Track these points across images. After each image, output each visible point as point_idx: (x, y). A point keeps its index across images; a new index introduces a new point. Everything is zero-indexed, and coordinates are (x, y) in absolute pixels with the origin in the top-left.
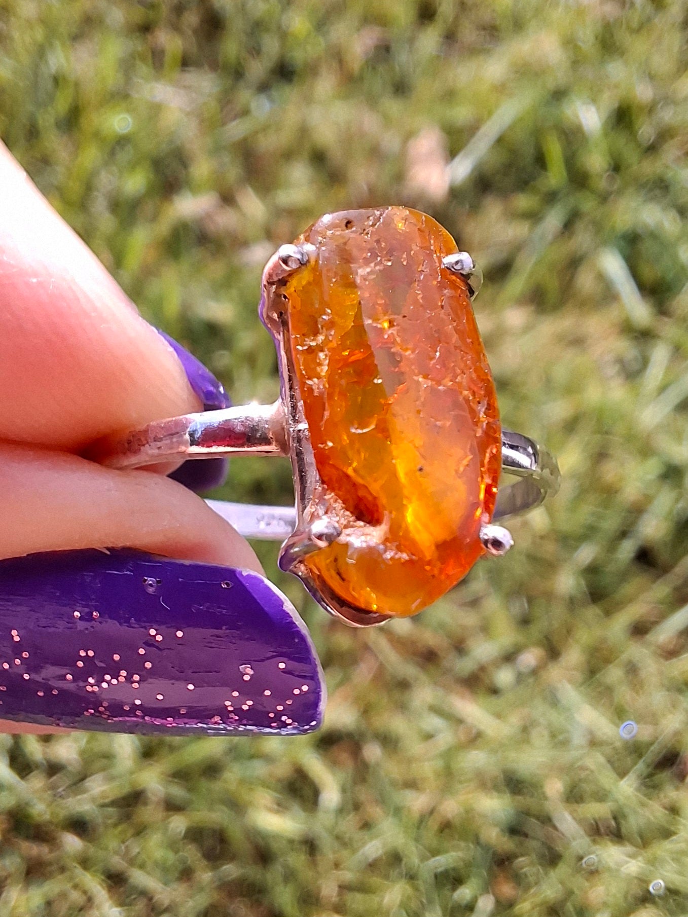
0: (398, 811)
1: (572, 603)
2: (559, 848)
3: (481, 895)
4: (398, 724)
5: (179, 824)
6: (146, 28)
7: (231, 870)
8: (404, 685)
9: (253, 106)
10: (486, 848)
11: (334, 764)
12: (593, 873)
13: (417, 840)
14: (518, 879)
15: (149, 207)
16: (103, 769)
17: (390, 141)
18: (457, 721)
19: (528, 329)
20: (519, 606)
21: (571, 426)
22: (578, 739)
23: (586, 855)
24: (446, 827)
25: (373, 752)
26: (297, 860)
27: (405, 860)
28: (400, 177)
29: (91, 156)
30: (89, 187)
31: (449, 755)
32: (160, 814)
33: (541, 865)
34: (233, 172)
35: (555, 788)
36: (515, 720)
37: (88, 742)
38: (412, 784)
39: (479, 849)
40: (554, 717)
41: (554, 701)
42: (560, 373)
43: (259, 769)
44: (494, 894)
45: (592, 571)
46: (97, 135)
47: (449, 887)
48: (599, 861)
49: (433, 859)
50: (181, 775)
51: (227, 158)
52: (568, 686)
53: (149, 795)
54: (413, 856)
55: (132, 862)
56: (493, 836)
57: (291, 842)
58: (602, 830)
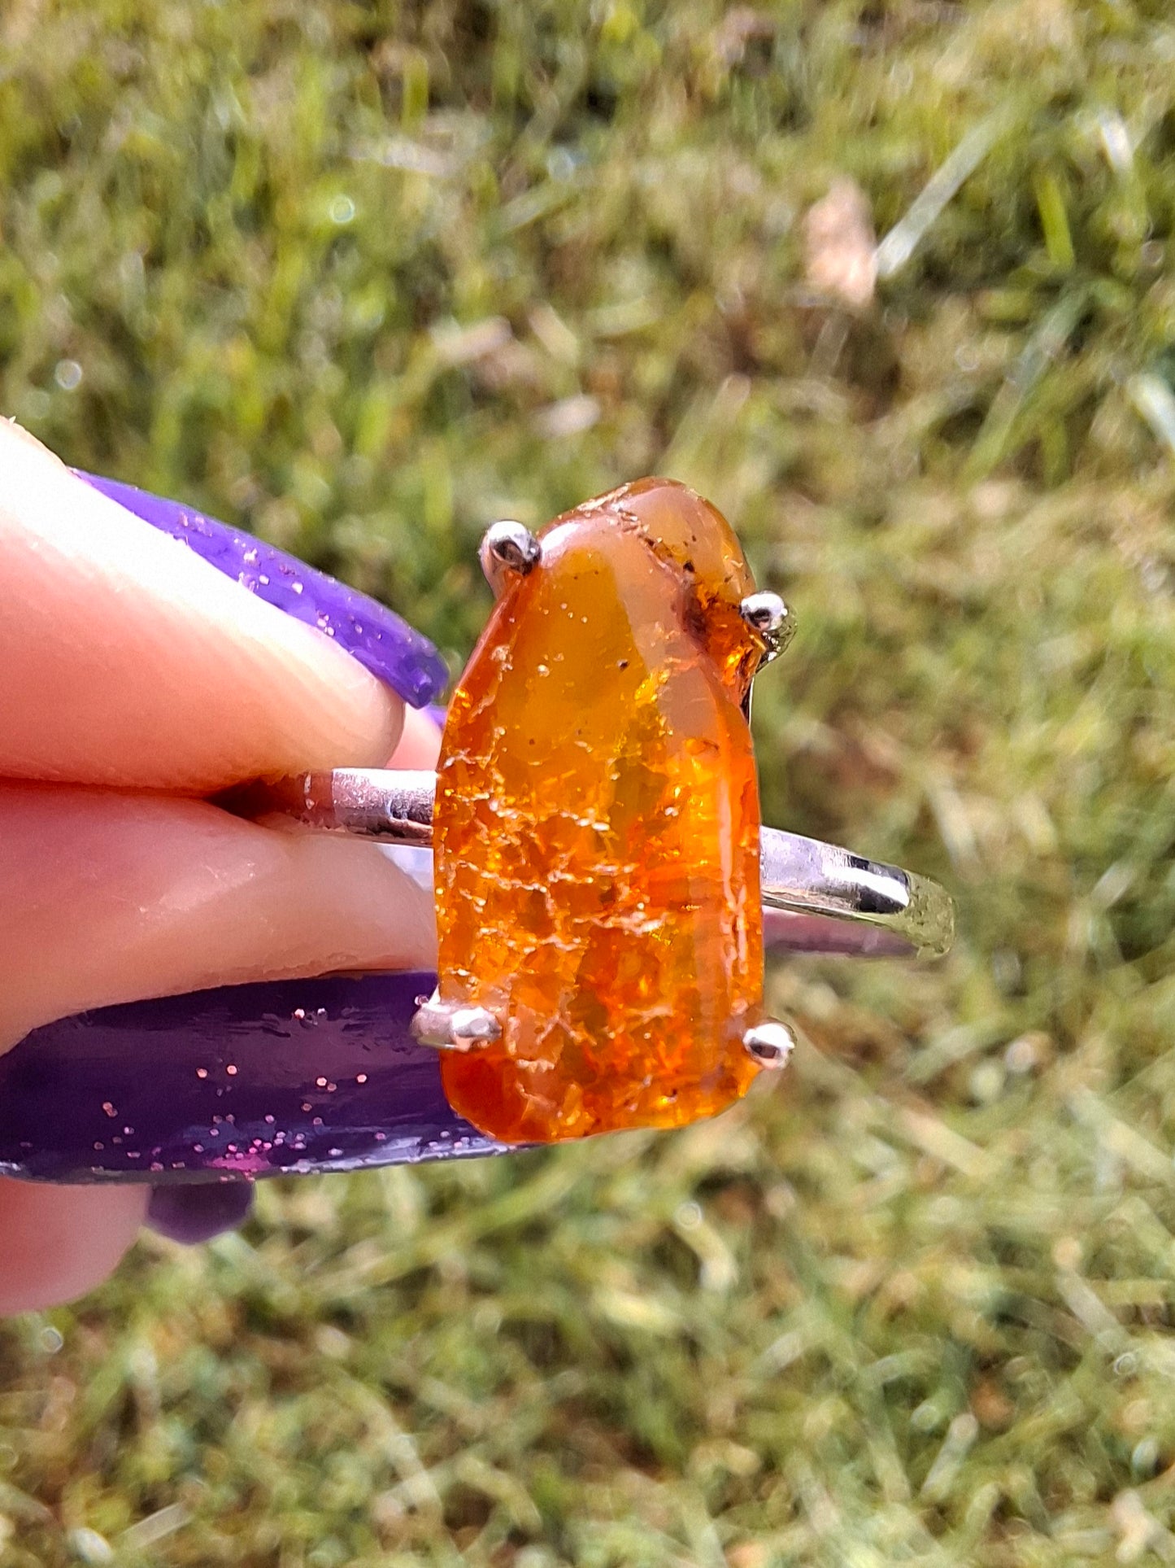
0: (823, 1290)
1: (1093, 963)
2: (1077, 1345)
3: (956, 1415)
4: (821, 1158)
5: (490, 1313)
6: (367, 42)
7: (573, 1381)
8: (824, 1098)
9: (551, 165)
10: (963, 1346)
11: (721, 1219)
12: (1130, 1382)
13: (855, 1332)
14: (1012, 1391)
15: (393, 347)
16: (373, 1233)
17: (778, 212)
18: (913, 1152)
19: (1013, 517)
20: (1007, 969)
21: (1088, 674)
22: (1106, 1176)
23: (1118, 1354)
24: (898, 1315)
25: (781, 1201)
26: (671, 1365)
27: (836, 1365)
28: (796, 273)
29: (295, 270)
30: (296, 322)
31: (902, 1204)
32: (462, 1299)
33: (1046, 1367)
34: (524, 282)
35: (1069, 1252)
36: (1004, 1148)
37: (350, 1192)
38: (845, 1249)
39: (951, 1345)
40: (1069, 1143)
41: (1066, 1118)
42: (1067, 589)
43: (607, 1230)
44: (977, 1415)
45: (1126, 908)
46: (302, 233)
47: (905, 1402)
48: (1141, 1364)
49: (879, 1363)
50: (492, 1241)
51: (511, 260)
52: (1088, 1093)
53: (444, 1273)
54: (848, 1360)
55: (424, 1369)
56: (973, 1326)
57: (661, 1340)
58: (1145, 1317)
